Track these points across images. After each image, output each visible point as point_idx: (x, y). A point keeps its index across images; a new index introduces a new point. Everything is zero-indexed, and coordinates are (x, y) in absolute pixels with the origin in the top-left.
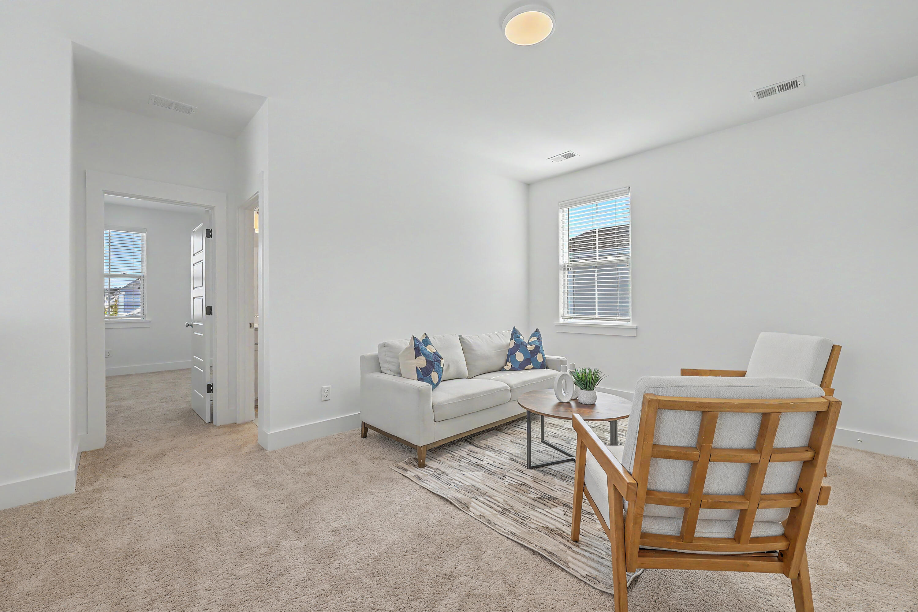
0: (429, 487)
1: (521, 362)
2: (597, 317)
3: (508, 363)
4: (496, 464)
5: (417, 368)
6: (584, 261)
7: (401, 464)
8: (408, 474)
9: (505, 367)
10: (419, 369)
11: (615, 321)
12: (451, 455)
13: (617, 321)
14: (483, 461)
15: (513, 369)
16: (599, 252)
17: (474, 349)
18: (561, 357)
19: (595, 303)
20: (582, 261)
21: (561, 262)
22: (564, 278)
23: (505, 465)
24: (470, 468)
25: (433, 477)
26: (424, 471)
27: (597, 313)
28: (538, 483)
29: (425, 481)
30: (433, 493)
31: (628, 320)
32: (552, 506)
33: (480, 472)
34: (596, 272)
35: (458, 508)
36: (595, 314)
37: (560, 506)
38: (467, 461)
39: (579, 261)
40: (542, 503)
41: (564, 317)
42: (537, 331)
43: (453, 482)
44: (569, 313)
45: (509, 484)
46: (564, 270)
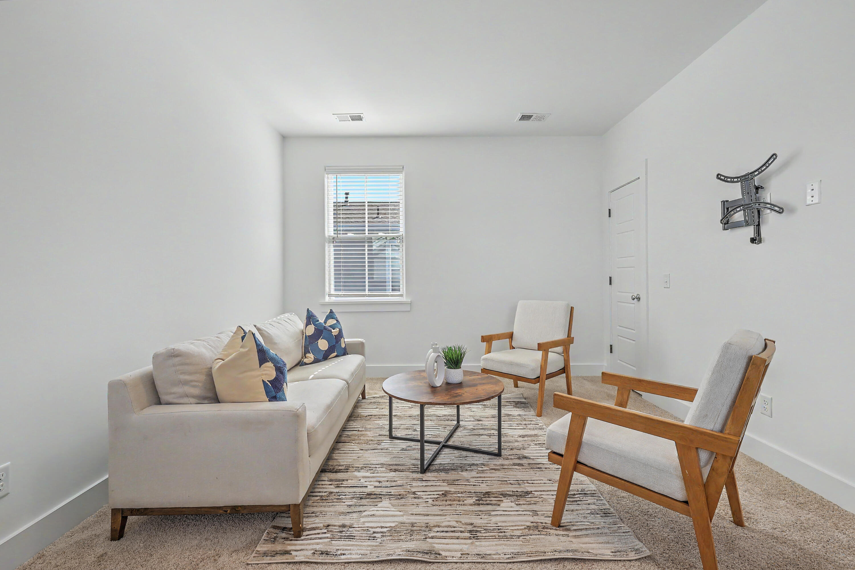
0: (355, 557)
1: (326, 351)
2: (367, 293)
3: (308, 355)
4: (384, 484)
5: (263, 381)
6: (353, 235)
7: (262, 548)
8: (300, 557)
9: (306, 360)
10: (268, 382)
11: (389, 297)
12: (319, 498)
13: (391, 297)
14: (367, 487)
15: (316, 361)
16: (368, 227)
17: (276, 342)
18: (360, 340)
19: (365, 279)
20: (350, 235)
21: (327, 234)
22: (330, 251)
23: (396, 480)
24: (366, 504)
25: (340, 539)
26: (315, 539)
27: (367, 290)
28: (455, 484)
29: (339, 552)
30: (373, 563)
31: (401, 295)
32: (499, 503)
33: (384, 502)
34: (366, 247)
35: (430, 562)
36: (365, 290)
37: (503, 499)
38: (350, 496)
39: (346, 234)
40: (487, 504)
41: (330, 295)
42: (331, 312)
43: (374, 532)
44: (336, 290)
45: (433, 499)
46: (329, 242)
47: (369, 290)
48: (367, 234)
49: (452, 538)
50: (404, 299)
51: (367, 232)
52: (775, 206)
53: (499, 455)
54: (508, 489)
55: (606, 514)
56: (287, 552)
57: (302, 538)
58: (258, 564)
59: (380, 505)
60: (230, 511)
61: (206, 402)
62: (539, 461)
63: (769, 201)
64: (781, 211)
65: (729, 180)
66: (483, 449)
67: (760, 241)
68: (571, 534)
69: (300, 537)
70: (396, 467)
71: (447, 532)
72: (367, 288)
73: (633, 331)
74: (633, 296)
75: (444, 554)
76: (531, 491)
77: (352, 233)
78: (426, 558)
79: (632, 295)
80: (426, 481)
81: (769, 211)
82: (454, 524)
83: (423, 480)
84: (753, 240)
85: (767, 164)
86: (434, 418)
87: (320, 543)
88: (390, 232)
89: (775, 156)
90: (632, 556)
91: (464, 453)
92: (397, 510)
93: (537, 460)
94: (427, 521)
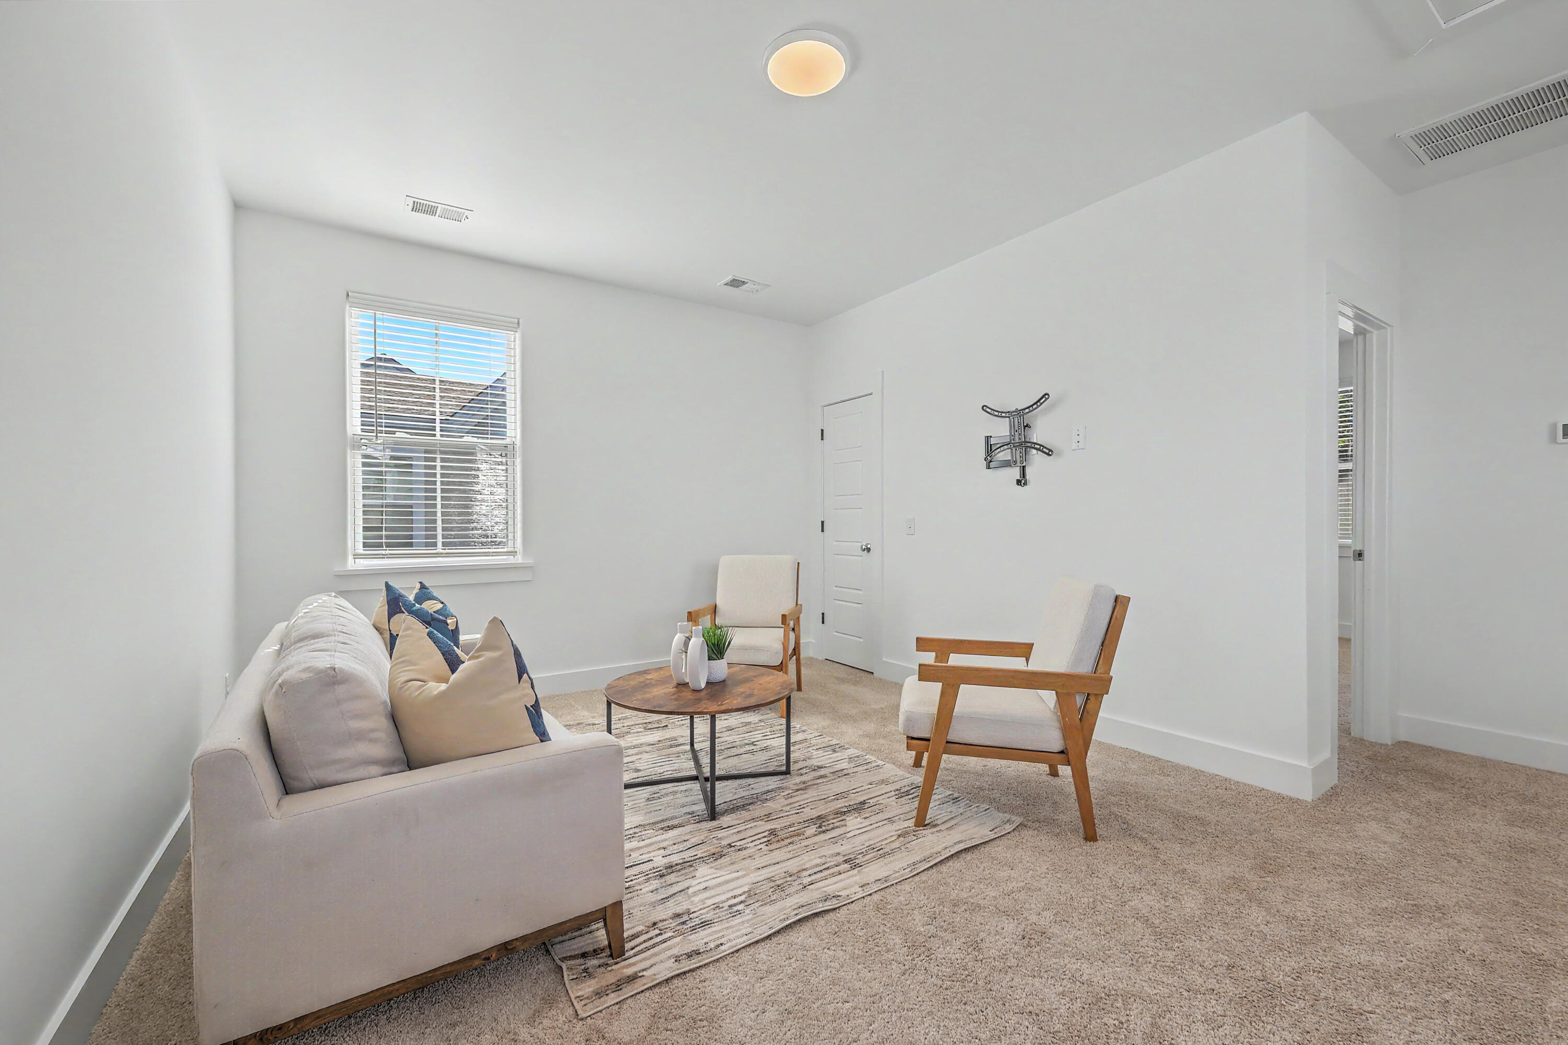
0: (739, 942)
2: (441, 551)
4: (674, 849)
5: (526, 707)
6: (408, 436)
7: (580, 990)
8: (661, 973)
10: (531, 709)
14: (652, 860)
20: (403, 435)
23: (686, 838)
24: (677, 879)
25: (694, 931)
26: (648, 949)
27: (440, 545)
28: (772, 820)
29: (712, 945)
30: (769, 937)
31: (513, 553)
32: (843, 823)
33: (700, 869)
34: (438, 460)
35: (834, 909)
36: (435, 544)
37: (844, 817)
38: (640, 879)
39: (394, 433)
40: (833, 828)
41: (356, 556)
42: (423, 587)
43: (730, 906)
44: (365, 545)
45: (765, 844)
46: (353, 447)
47: (444, 544)
48: (438, 437)
49: (833, 875)
50: (519, 559)
51: (438, 433)
52: (1044, 447)
53: (787, 772)
54: (840, 806)
55: (956, 800)
56: (633, 978)
57: (627, 955)
58: (601, 1011)
59: (698, 874)
60: (496, 954)
61: (395, 769)
62: (838, 767)
63: (1035, 441)
64: (1049, 452)
65: (1003, 415)
66: (758, 771)
67: (1025, 484)
68: (943, 827)
69: (624, 955)
70: (666, 824)
71: (821, 871)
72: (440, 540)
73: (859, 592)
74: (862, 546)
75: (843, 893)
76: (864, 801)
77: (405, 432)
78: (828, 905)
79: (860, 545)
80: (728, 827)
81: (1034, 451)
82: (818, 861)
83: (724, 827)
84: (1019, 482)
85: (1038, 403)
86: (648, 748)
87: (670, 946)
88: (489, 436)
89: (1047, 396)
90: (1008, 828)
91: (744, 782)
92: (729, 872)
93: (836, 766)
94: (785, 870)
